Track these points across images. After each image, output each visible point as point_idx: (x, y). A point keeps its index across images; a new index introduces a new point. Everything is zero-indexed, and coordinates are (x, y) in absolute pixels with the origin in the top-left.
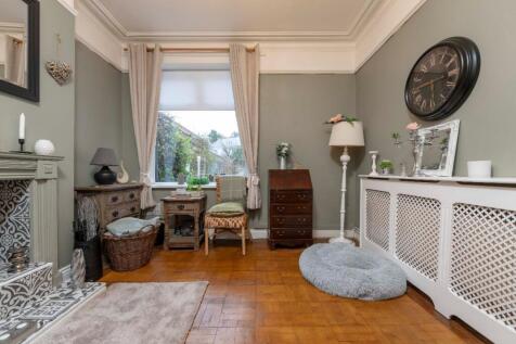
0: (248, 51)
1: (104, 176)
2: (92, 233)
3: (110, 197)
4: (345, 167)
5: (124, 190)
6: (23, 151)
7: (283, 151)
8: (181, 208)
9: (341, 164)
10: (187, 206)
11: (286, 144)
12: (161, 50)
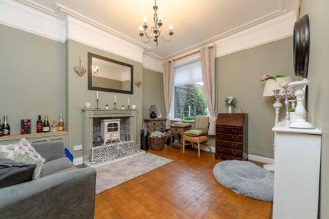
0: (210, 48)
1: (153, 115)
2: (145, 134)
3: (153, 123)
4: (277, 112)
5: (159, 120)
6: (129, 109)
7: (229, 102)
8: (176, 130)
9: (274, 109)
10: (179, 130)
11: (231, 98)
12: (174, 60)
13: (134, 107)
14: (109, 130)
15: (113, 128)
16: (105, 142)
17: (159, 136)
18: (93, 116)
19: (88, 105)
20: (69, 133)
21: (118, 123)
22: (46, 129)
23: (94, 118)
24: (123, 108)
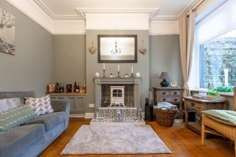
1: (164, 84)
5: (171, 90)
12: (193, 10)
13: (138, 75)
14: (115, 95)
15: (117, 94)
16: (111, 105)
17: (164, 109)
18: (100, 83)
19: (97, 74)
20: (87, 94)
21: (123, 89)
22: (77, 90)
23: (102, 85)
24: (127, 76)
